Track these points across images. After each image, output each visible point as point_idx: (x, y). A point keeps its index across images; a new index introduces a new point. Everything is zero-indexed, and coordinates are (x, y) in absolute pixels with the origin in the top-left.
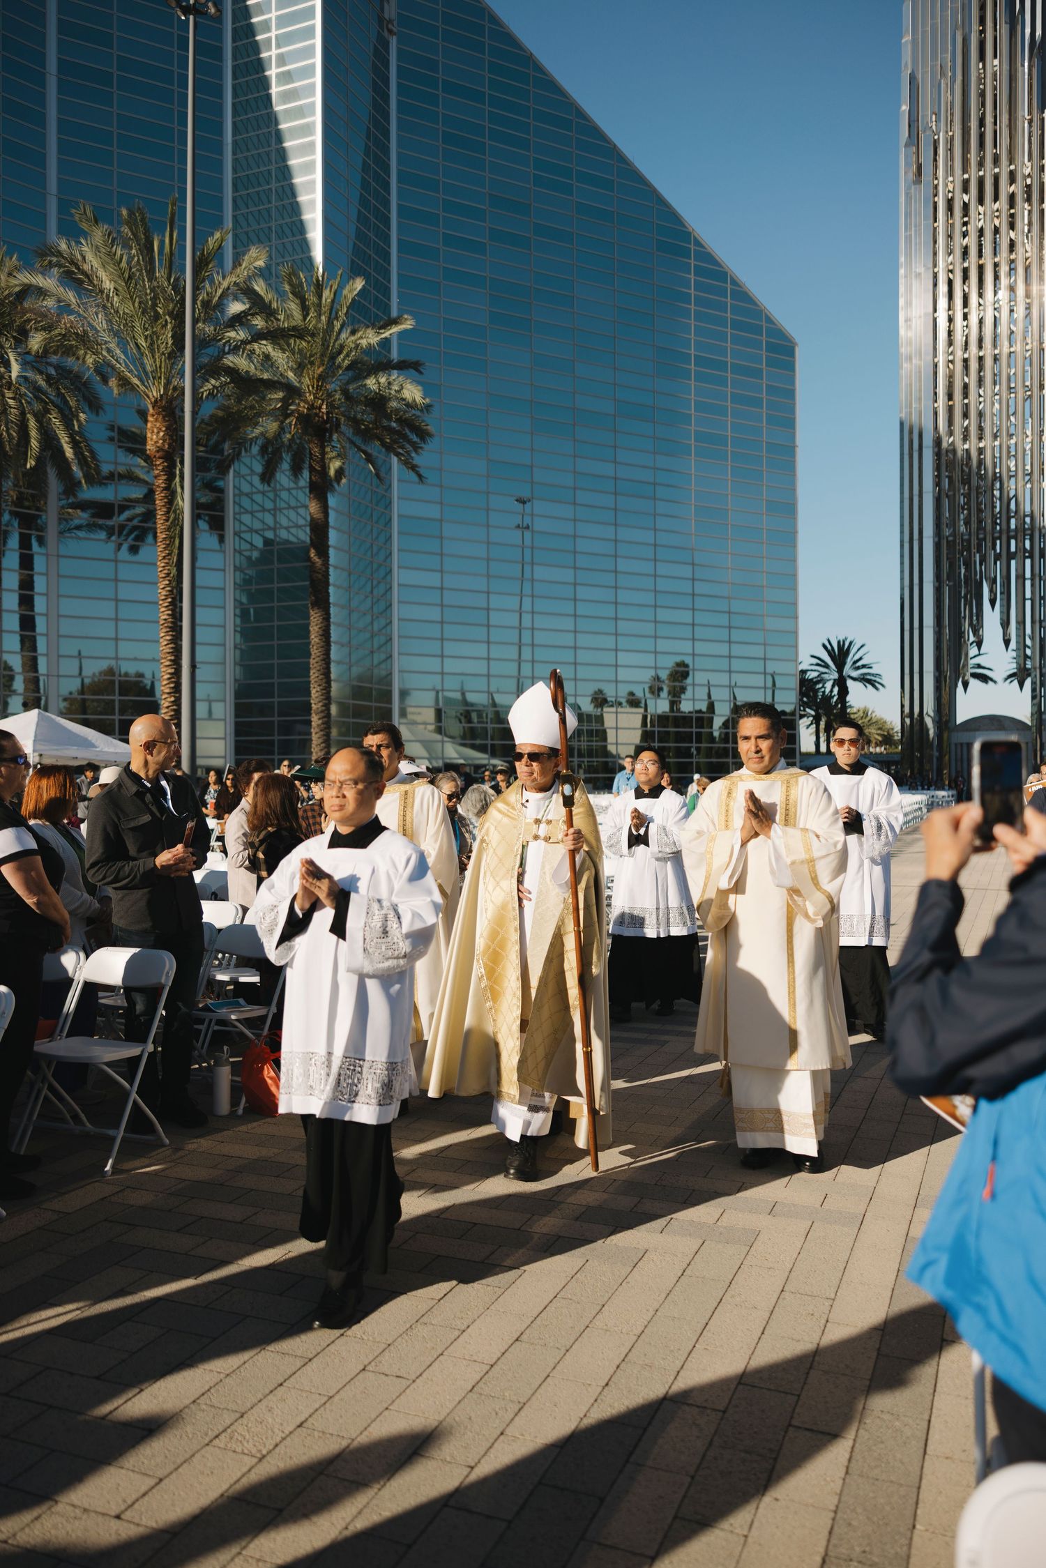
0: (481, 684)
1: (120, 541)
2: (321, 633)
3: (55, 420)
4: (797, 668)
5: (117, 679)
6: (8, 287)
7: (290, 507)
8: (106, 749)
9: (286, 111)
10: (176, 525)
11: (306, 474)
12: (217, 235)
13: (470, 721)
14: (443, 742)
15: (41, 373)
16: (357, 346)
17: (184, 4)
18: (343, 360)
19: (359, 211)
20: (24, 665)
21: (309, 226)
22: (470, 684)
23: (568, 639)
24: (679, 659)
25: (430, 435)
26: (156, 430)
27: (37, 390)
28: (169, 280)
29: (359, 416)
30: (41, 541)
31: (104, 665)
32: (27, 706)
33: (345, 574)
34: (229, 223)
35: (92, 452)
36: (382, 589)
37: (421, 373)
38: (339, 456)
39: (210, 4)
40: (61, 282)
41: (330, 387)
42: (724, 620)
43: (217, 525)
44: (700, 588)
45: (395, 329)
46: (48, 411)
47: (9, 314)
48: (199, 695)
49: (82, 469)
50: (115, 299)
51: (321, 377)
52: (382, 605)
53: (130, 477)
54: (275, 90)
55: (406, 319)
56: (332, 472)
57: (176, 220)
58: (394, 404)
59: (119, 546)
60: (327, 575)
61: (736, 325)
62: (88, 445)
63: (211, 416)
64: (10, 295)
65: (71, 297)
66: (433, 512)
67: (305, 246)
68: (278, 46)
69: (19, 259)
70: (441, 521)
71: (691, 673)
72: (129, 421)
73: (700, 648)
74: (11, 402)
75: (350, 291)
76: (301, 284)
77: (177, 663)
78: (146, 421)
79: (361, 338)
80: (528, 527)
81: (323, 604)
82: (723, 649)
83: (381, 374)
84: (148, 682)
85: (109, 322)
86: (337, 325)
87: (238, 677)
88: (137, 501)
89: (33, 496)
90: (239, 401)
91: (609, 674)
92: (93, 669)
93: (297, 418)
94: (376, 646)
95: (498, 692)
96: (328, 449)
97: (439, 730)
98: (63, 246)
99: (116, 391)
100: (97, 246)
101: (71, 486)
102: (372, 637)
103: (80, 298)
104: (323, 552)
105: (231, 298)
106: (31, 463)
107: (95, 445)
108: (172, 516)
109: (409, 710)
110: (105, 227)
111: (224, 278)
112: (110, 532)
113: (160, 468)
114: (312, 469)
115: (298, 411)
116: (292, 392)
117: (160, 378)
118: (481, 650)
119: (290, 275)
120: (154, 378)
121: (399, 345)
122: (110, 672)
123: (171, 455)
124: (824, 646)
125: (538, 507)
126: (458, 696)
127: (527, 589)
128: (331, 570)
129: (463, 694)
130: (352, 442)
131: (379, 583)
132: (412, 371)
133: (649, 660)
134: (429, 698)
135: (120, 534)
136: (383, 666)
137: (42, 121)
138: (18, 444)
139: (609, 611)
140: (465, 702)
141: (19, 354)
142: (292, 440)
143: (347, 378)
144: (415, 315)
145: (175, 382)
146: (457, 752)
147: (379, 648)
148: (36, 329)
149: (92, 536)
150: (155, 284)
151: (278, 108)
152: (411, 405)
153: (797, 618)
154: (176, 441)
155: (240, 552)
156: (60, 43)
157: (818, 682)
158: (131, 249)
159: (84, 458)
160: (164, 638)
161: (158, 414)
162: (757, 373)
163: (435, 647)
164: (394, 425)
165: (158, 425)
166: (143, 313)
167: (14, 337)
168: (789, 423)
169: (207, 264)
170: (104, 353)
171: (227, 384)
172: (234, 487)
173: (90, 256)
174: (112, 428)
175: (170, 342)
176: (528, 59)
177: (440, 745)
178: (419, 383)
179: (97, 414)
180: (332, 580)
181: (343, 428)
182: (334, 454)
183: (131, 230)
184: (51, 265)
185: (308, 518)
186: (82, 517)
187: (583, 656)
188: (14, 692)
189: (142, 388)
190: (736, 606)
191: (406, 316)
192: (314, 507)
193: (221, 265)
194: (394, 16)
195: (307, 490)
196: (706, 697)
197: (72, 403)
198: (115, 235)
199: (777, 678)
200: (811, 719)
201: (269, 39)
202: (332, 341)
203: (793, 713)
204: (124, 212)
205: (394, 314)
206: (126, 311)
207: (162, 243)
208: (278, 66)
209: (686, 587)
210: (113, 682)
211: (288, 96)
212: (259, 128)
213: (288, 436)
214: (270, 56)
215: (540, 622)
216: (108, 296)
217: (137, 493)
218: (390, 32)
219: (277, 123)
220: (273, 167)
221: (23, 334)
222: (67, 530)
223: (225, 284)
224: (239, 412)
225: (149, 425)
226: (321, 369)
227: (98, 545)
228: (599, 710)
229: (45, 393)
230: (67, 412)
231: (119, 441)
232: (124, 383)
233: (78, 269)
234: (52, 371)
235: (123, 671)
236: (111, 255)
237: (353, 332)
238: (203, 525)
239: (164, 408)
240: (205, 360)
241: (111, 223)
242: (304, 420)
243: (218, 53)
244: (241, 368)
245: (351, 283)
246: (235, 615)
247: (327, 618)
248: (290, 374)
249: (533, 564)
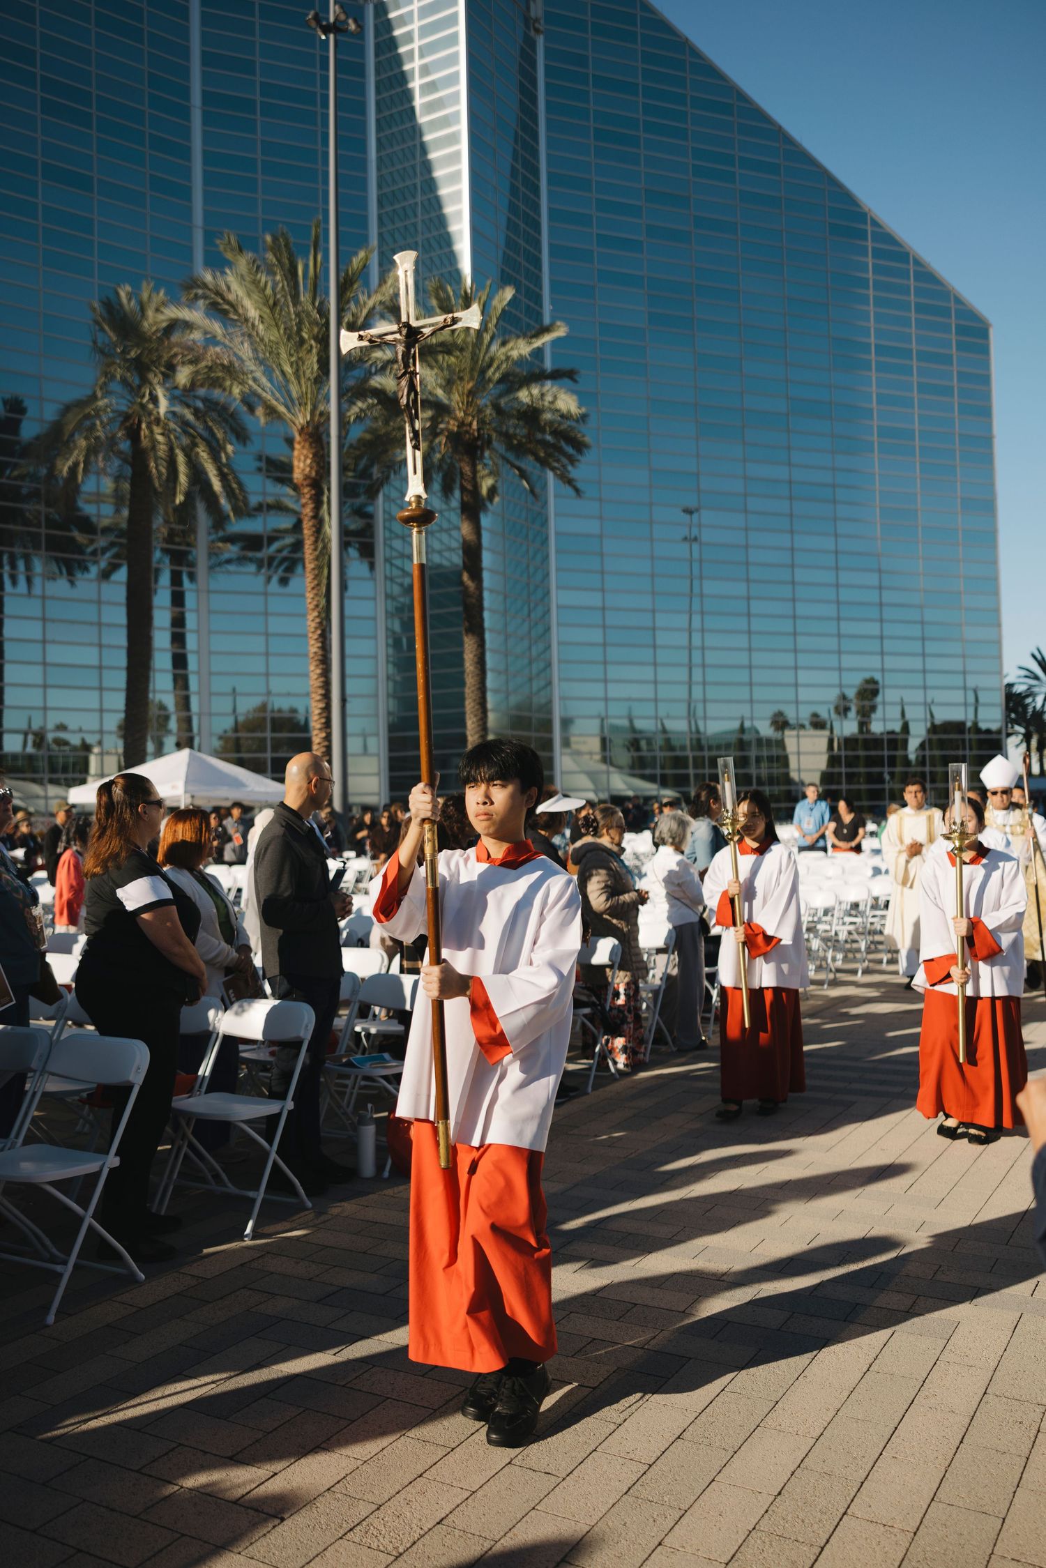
0: (649, 709)
1: (270, 573)
2: (476, 659)
3: (203, 454)
4: (1001, 682)
5: (269, 715)
6: (156, 323)
7: (442, 530)
8: (257, 789)
9: (431, 122)
10: (323, 554)
11: (457, 493)
12: (362, 254)
13: (638, 749)
14: (608, 773)
15: (188, 406)
16: (508, 358)
17: (324, 23)
18: (494, 374)
19: (509, 219)
20: (177, 704)
21: (455, 238)
22: (638, 710)
23: (743, 658)
24: (867, 675)
25: (587, 446)
26: (302, 458)
27: (185, 424)
28: (313, 303)
29: (511, 431)
30: (192, 577)
31: (255, 702)
32: (179, 746)
33: (501, 598)
34: (374, 241)
35: (240, 484)
36: (540, 610)
37: (575, 381)
38: (491, 474)
39: (350, 21)
40: (208, 315)
41: (480, 402)
42: (916, 631)
43: (367, 552)
44: (888, 596)
45: (547, 338)
46: (195, 445)
47: (157, 350)
48: (349, 729)
49: (230, 501)
50: (261, 327)
51: (472, 393)
52: (540, 629)
53: (279, 507)
54: (418, 101)
55: (559, 327)
56: (484, 491)
57: (319, 244)
58: (548, 416)
59: (269, 579)
60: (480, 599)
61: (920, 308)
62: (236, 477)
63: (360, 440)
64: (157, 331)
65: (217, 328)
66: (593, 527)
67: (452, 258)
68: (422, 56)
69: (166, 294)
70: (601, 536)
71: (881, 691)
72: (276, 450)
73: (890, 662)
74: (160, 438)
75: (500, 301)
76: (448, 298)
77: (327, 696)
78: (293, 449)
79: (512, 349)
80: (696, 539)
81: (477, 629)
82: (917, 663)
83: (533, 385)
84: (301, 718)
85: (255, 350)
86: (487, 338)
87: (391, 709)
88: (286, 531)
89: (183, 531)
90: (386, 423)
91: (789, 694)
92: (247, 706)
93: (447, 437)
94: (534, 671)
95: (668, 717)
96: (479, 467)
97: (604, 760)
98: (208, 278)
99: (262, 420)
100: (242, 276)
101: (219, 520)
102: (530, 663)
103: (226, 329)
104: (476, 573)
105: (377, 317)
106: (180, 498)
107: (243, 478)
108: (320, 545)
109: (573, 739)
110: (250, 255)
111: (369, 297)
112: (260, 564)
113: (308, 496)
114: (463, 489)
115: (448, 430)
116: (441, 410)
117: (306, 404)
118: (648, 673)
119: (437, 290)
120: (300, 404)
121: (553, 353)
122: (263, 707)
123: (318, 483)
124: (1034, 656)
125: (706, 516)
126: (625, 723)
127: (696, 606)
128: (486, 595)
129: (631, 721)
130: (504, 458)
131: (537, 605)
132: (567, 381)
133: (833, 677)
134: (594, 726)
135: (270, 565)
136: (543, 693)
137: (186, 153)
138: (168, 479)
139: (787, 626)
140: (633, 729)
141: (167, 389)
142: (442, 460)
143: (497, 391)
144: (568, 321)
145: (321, 408)
146: (625, 783)
147: (538, 675)
148: (183, 363)
149: (242, 569)
150: (299, 308)
151: (423, 119)
152: (566, 416)
153: (999, 625)
154: (323, 468)
155: (392, 579)
156: (204, 75)
157: (1027, 696)
158: (275, 274)
159: (232, 490)
160: (314, 671)
161: (305, 441)
162: (947, 359)
163: (597, 672)
164: (548, 438)
165: (305, 452)
166: (288, 339)
167: (163, 373)
168: (985, 412)
169: (352, 284)
170: (251, 382)
171: (373, 406)
172: (384, 511)
173: (235, 286)
174: (260, 458)
175: (316, 367)
176: (683, 45)
177: (605, 776)
178: (573, 392)
179: (245, 444)
180: (486, 604)
181: (495, 444)
182: (486, 472)
183: (275, 255)
184: (196, 297)
185: (461, 540)
186: (232, 550)
187: (758, 676)
188: (169, 732)
189: (289, 415)
190: (929, 615)
191: (558, 323)
192: (466, 529)
193: (367, 284)
194: (540, 13)
195: (459, 511)
196: (899, 715)
197: (220, 435)
198: (259, 262)
199: (980, 694)
200: (1020, 737)
201: (412, 51)
202: (482, 355)
203: (999, 732)
204: (269, 238)
205: (547, 321)
206: (272, 338)
207: (306, 267)
208: (422, 76)
209: (873, 596)
210: (264, 719)
211: (431, 107)
212: (404, 141)
213: (438, 456)
214: (413, 69)
215: (711, 640)
216: (253, 325)
217: (286, 523)
218: (537, 31)
219: (421, 135)
220: (418, 181)
221: (171, 368)
222: (217, 564)
223: (370, 303)
224: (387, 434)
225: (296, 453)
226: (471, 384)
227: (248, 578)
228: (780, 733)
229: (193, 428)
230: (214, 444)
231: (268, 471)
232: (271, 411)
233: (223, 299)
234: (200, 404)
235: (276, 708)
236: (256, 283)
237: (504, 344)
238: (353, 552)
239: (311, 435)
240: (351, 382)
241: (255, 250)
242: (454, 438)
243: (360, 70)
244: (388, 389)
245: (500, 292)
246: (387, 645)
247: (481, 644)
248: (440, 392)
249: (701, 578)
